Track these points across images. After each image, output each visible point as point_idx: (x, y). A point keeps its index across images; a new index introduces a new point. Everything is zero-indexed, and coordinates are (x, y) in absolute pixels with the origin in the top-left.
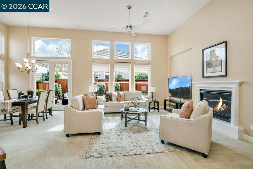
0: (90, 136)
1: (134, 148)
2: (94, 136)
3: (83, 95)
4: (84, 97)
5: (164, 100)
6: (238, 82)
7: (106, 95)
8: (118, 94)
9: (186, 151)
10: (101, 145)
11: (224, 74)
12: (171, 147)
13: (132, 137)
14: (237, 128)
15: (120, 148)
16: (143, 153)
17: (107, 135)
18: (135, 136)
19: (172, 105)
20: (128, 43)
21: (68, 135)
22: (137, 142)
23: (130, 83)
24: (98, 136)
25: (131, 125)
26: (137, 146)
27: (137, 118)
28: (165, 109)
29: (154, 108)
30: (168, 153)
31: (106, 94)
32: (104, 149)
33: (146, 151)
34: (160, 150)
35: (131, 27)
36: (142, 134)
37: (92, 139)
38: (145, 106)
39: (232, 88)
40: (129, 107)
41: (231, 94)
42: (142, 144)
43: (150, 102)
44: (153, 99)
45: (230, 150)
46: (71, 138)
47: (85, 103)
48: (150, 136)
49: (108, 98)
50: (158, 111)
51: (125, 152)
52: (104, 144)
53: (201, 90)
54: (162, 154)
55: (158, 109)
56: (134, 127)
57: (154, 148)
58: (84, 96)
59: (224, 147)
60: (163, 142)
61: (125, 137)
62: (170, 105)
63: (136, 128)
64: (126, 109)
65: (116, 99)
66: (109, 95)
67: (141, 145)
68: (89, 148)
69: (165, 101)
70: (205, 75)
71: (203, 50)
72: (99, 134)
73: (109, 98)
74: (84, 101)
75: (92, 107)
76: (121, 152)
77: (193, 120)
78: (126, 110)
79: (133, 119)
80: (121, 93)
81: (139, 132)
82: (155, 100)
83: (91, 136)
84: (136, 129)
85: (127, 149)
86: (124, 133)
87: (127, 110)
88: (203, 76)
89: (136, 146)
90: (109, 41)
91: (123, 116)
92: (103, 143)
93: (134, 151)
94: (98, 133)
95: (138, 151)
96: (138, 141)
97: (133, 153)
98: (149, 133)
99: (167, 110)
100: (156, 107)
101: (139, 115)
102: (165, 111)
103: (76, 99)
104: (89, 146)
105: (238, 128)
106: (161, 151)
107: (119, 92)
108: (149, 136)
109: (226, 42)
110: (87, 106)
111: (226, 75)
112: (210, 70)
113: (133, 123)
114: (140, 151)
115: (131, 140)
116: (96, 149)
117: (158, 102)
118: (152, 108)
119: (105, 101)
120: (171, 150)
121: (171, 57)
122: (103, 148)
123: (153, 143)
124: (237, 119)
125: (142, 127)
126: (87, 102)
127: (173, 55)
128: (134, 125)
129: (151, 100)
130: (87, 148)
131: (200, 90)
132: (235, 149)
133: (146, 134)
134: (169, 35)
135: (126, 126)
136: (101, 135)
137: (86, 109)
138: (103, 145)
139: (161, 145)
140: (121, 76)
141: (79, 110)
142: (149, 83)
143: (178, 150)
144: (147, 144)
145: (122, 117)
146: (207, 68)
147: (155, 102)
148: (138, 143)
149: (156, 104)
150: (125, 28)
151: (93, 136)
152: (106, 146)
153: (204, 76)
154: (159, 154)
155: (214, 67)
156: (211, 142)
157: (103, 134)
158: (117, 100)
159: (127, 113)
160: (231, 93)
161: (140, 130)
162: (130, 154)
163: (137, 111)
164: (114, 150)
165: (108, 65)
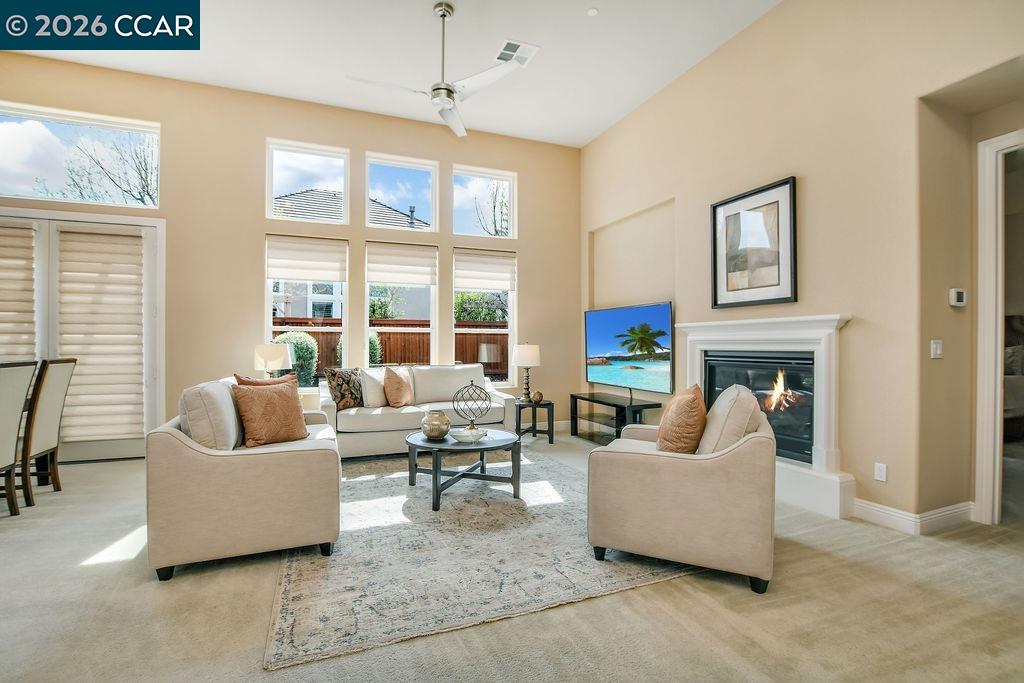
0: (284, 566)
1: (494, 592)
2: (303, 563)
3: (233, 381)
4: (241, 386)
5: (572, 396)
6: (831, 321)
7: (334, 383)
8: (391, 376)
9: (692, 577)
10: (342, 597)
11: (787, 293)
12: (634, 569)
13: (475, 548)
14: (835, 478)
15: (433, 601)
16: (533, 607)
17: (360, 551)
18: (485, 542)
19: (598, 417)
20: (431, 166)
21: (166, 574)
22: (498, 567)
23: (434, 331)
24: (319, 560)
25: (459, 502)
26: (502, 584)
27: (478, 471)
28: (574, 432)
29: (533, 431)
30: (630, 592)
31: (334, 375)
32: (364, 613)
33: (547, 597)
34: (596, 589)
35: (450, 92)
36: (514, 534)
37: (293, 577)
38: (501, 422)
39: (817, 341)
40: (444, 427)
41: (813, 364)
42: (520, 571)
43: (520, 407)
44: (528, 394)
45: (827, 554)
46: (185, 586)
47: (248, 415)
48: (545, 538)
49: (343, 396)
50: (551, 442)
51: (459, 612)
52: (357, 594)
53: (709, 354)
54: (607, 599)
55: (550, 433)
56: (470, 509)
57: (575, 581)
58: (241, 382)
59: (808, 548)
60: (600, 554)
61: (442, 553)
62: (591, 417)
63: (484, 510)
64: (435, 434)
65: (380, 399)
66: (348, 383)
67: (518, 576)
68: (288, 617)
69: (574, 399)
70: (725, 297)
71: (714, 208)
72: (326, 550)
73: (349, 394)
74: (243, 408)
75: (283, 433)
76: (441, 617)
77: (714, 455)
78: (430, 440)
79: (464, 475)
80: (402, 371)
81: (496, 526)
82: (537, 398)
83: (285, 563)
84: (481, 514)
85: (465, 599)
86: (433, 535)
87: (437, 438)
88: (715, 303)
89: (498, 582)
90: (346, 147)
91: (416, 465)
92: (352, 589)
93: (497, 605)
94: (321, 545)
95: (513, 601)
96: (501, 562)
97: (496, 614)
98: (539, 527)
99: (582, 436)
100: (542, 425)
101: (482, 459)
102: (574, 440)
103: (207, 395)
104: (284, 610)
105: (838, 479)
106: (603, 590)
107: (393, 369)
108: (540, 536)
109: (792, 182)
110: (258, 426)
111: (795, 298)
112: (740, 278)
113: (465, 491)
114: (520, 601)
115: (473, 562)
116: (325, 620)
117: (549, 406)
118: (527, 431)
119: (330, 407)
120: (638, 583)
121: (592, 234)
122: (357, 609)
123: (564, 562)
124: (833, 449)
125: (505, 504)
126: (255, 412)
127: (600, 226)
128: (469, 502)
129: (522, 398)
130: (278, 621)
131: (706, 352)
132: (841, 550)
133: (530, 532)
134: (587, 146)
135: (436, 507)
136: (332, 557)
137: (249, 443)
138: (350, 595)
139: (598, 568)
140: (383, 306)
141: (225, 446)
142: (512, 331)
143: (663, 577)
144: (540, 571)
145: (414, 469)
146: (728, 271)
147: (536, 404)
148: (504, 568)
149: (542, 412)
150: (425, 93)
151: (294, 564)
152: (370, 600)
153: (719, 303)
154: (596, 601)
155: (753, 271)
156: (776, 540)
157: (345, 551)
158: (384, 402)
159: (440, 450)
160: (812, 359)
161: (501, 517)
162: (483, 618)
163: (479, 443)
164: (411, 610)
165: (340, 252)
